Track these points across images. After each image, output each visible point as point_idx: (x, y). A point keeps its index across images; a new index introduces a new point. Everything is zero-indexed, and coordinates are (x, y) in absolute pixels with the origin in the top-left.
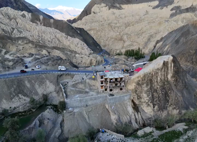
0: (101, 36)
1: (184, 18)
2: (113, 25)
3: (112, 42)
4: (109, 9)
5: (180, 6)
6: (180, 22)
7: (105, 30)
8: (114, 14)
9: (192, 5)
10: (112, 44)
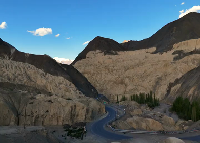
0: (96, 80)
1: (194, 59)
2: (111, 68)
3: (111, 85)
4: (105, 55)
5: (182, 50)
6: (191, 63)
7: (101, 73)
8: (110, 58)
9: (196, 49)
10: (111, 88)
